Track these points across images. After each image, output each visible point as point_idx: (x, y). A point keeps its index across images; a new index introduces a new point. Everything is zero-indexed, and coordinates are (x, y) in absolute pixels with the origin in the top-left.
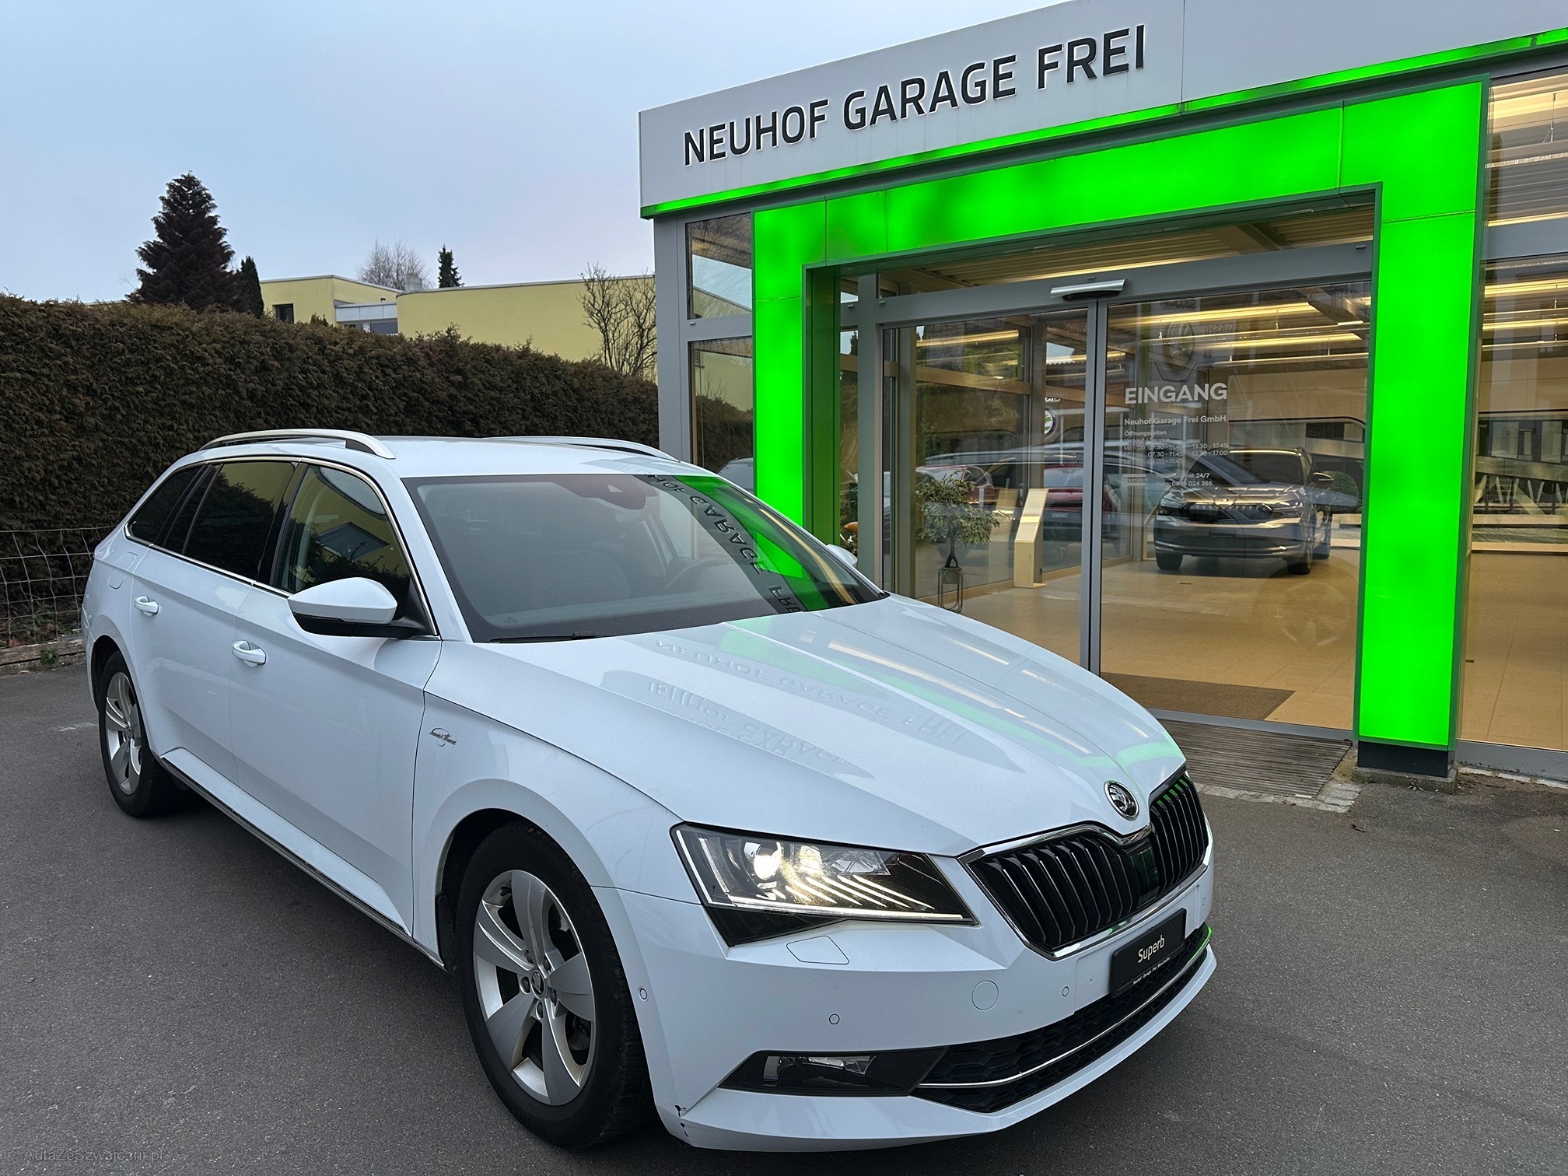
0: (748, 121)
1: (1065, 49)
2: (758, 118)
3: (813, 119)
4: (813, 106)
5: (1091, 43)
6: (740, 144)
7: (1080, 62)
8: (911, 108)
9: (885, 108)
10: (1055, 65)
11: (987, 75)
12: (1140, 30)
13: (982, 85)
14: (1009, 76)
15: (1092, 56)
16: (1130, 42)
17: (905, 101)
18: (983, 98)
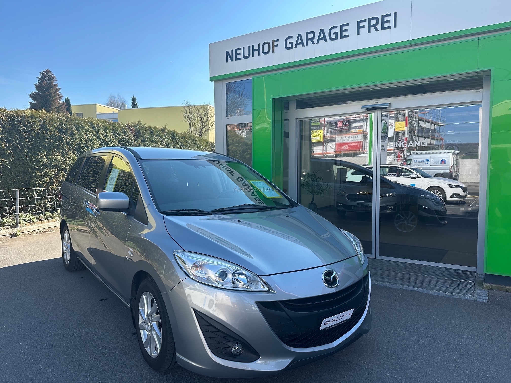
0: (249, 47)
1: (367, 20)
2: (253, 46)
3: (274, 46)
4: (274, 42)
5: (377, 19)
6: (246, 55)
7: (373, 26)
8: (310, 42)
9: (300, 42)
10: (363, 27)
11: (338, 30)
12: (395, 14)
13: (336, 34)
14: (346, 30)
15: (377, 23)
16: (392, 18)
17: (307, 39)
18: (336, 38)
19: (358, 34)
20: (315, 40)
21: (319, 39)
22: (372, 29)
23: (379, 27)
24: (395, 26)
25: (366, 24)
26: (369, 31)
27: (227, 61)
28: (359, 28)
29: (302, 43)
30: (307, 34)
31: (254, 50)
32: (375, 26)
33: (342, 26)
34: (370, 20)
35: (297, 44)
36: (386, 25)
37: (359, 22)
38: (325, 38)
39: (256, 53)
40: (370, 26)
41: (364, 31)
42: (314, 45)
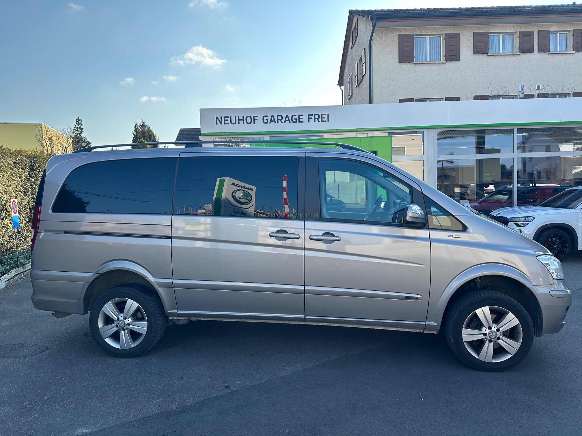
0: (235, 117)
1: (313, 115)
2: (239, 117)
3: (254, 120)
4: (254, 117)
5: (319, 115)
6: (233, 121)
7: (316, 119)
8: (279, 121)
9: (273, 120)
10: (311, 118)
11: (297, 117)
12: (328, 114)
13: (296, 119)
14: (302, 118)
15: (319, 118)
16: (326, 116)
17: (278, 120)
18: (296, 122)
19: (309, 122)
20: (283, 121)
21: (285, 121)
22: (316, 120)
23: (320, 120)
24: (328, 121)
25: (313, 117)
26: (315, 121)
27: (217, 124)
28: (309, 118)
29: (274, 121)
30: (278, 116)
31: (239, 120)
32: (318, 119)
33: (299, 116)
34: (315, 115)
35: (271, 121)
36: (324, 120)
37: (309, 115)
38: (289, 120)
39: (241, 122)
40: (315, 119)
41: (312, 120)
42: (282, 123)
